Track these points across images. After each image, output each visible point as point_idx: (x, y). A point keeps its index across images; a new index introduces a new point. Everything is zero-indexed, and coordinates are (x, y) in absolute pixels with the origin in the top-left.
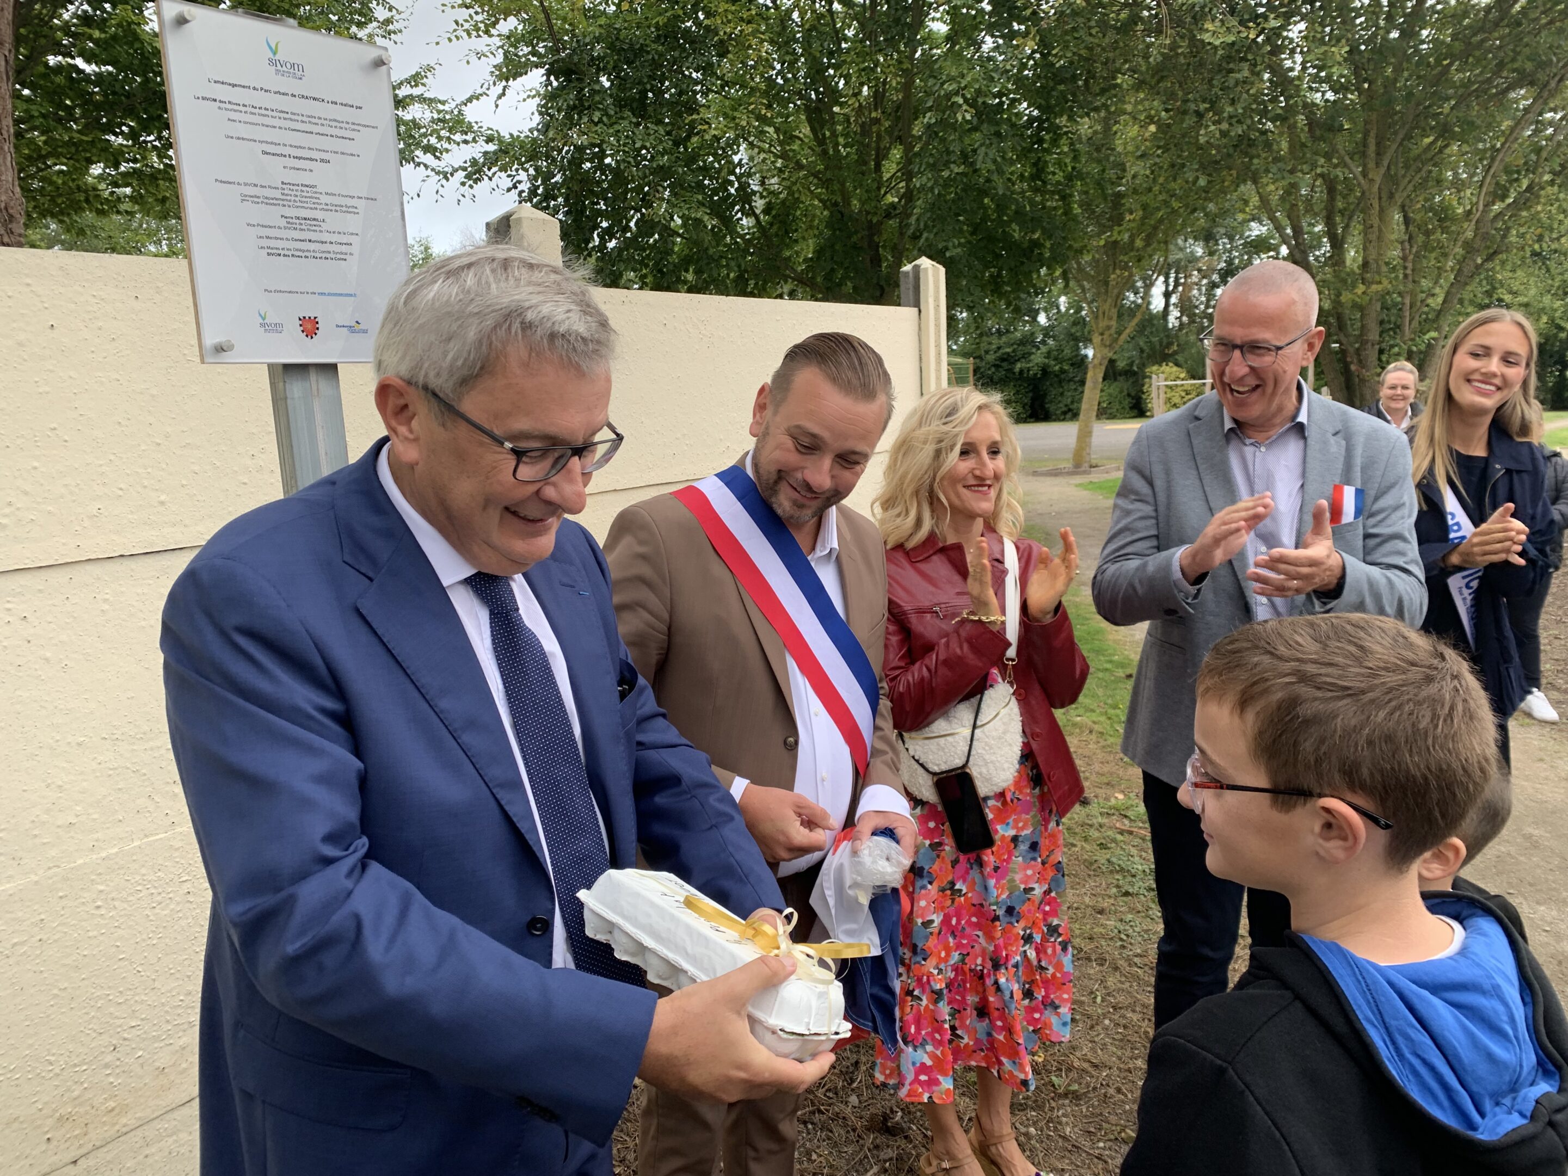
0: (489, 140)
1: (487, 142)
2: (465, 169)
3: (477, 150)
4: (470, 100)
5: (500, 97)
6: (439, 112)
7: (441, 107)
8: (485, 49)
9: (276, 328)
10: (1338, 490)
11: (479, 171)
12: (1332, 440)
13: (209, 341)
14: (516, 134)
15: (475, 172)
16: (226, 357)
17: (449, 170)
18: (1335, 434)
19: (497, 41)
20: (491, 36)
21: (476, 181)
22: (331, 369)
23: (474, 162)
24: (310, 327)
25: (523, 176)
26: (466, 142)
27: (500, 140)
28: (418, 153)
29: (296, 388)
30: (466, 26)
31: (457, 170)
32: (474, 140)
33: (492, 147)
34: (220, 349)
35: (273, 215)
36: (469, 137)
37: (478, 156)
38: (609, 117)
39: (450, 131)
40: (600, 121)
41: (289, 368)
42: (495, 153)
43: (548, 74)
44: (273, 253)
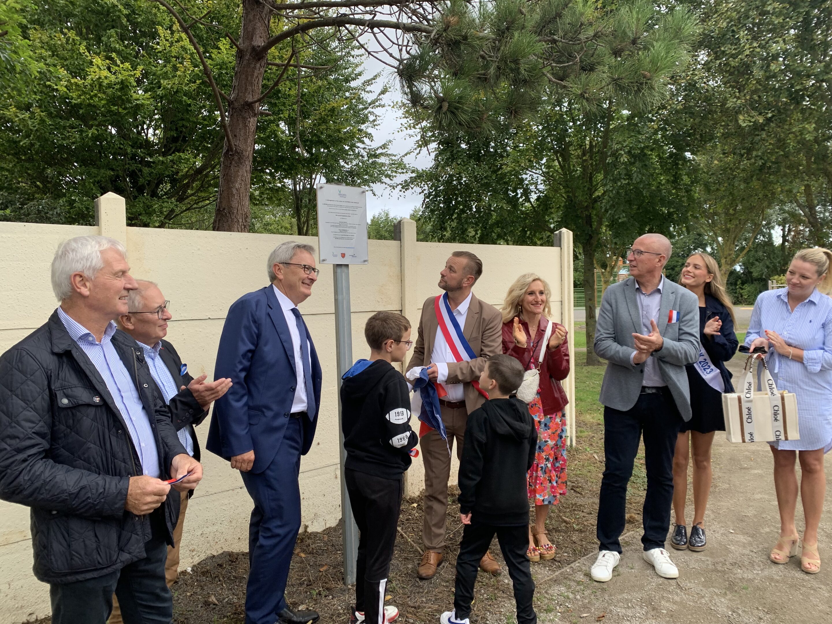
0: (413, 172)
1: (412, 173)
2: (401, 184)
3: (407, 176)
4: (406, 155)
5: (418, 154)
6: (392, 160)
7: (393, 158)
8: (413, 134)
9: (336, 256)
10: (671, 312)
11: (408, 185)
12: (671, 295)
13: (321, 259)
14: (424, 169)
15: (406, 186)
16: (325, 262)
17: (395, 185)
18: (672, 293)
19: (418, 130)
20: (415, 128)
21: (406, 190)
22: (347, 266)
23: (406, 181)
24: (343, 255)
25: (426, 187)
26: (403, 173)
27: (418, 171)
28: (383, 178)
29: (339, 270)
30: (406, 125)
31: (398, 185)
32: (407, 172)
33: (414, 175)
34: (324, 260)
35: (337, 230)
36: (405, 171)
37: (407, 179)
38: (464, 161)
39: (397, 168)
40: (461, 164)
41: (338, 265)
42: (415, 178)
43: (439, 144)
44: (336, 238)
